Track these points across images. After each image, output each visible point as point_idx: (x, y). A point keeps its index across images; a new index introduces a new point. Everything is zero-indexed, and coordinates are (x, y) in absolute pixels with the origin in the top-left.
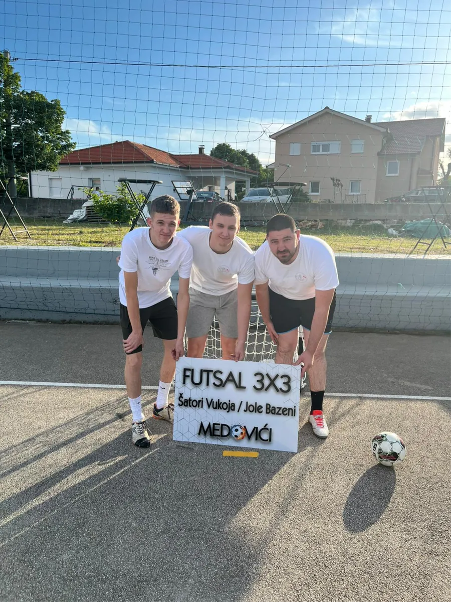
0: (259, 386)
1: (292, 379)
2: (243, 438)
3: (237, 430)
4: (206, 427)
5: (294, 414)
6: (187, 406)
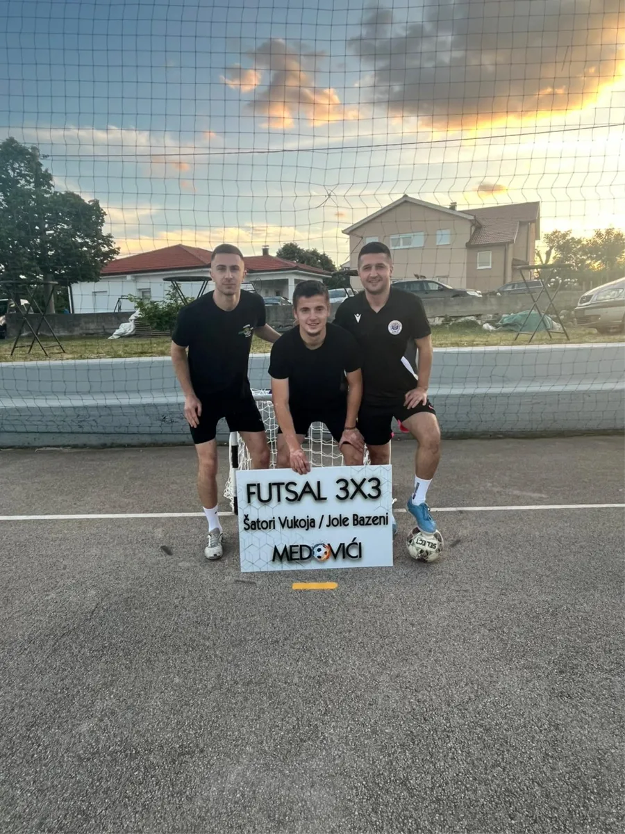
0: (342, 495)
1: (382, 481)
2: (328, 558)
3: (319, 550)
4: (281, 550)
5: (386, 522)
6: (255, 529)
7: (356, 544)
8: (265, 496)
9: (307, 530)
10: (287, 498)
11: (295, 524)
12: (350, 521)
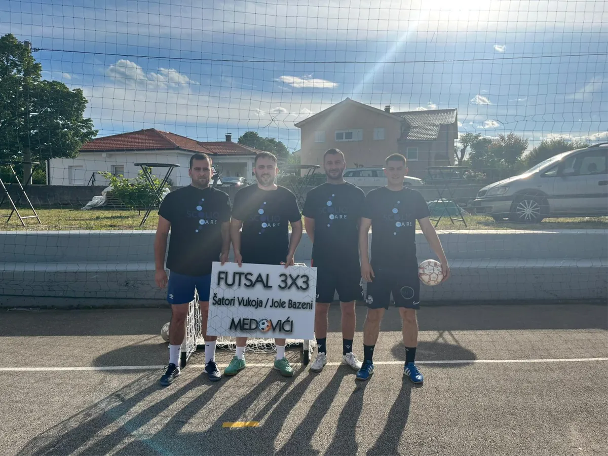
0: (283, 285)
1: (310, 278)
2: (268, 330)
3: (263, 324)
4: (236, 321)
5: (311, 308)
6: (220, 304)
7: (289, 321)
8: (230, 281)
9: (256, 308)
10: (245, 284)
11: (248, 303)
12: (287, 305)
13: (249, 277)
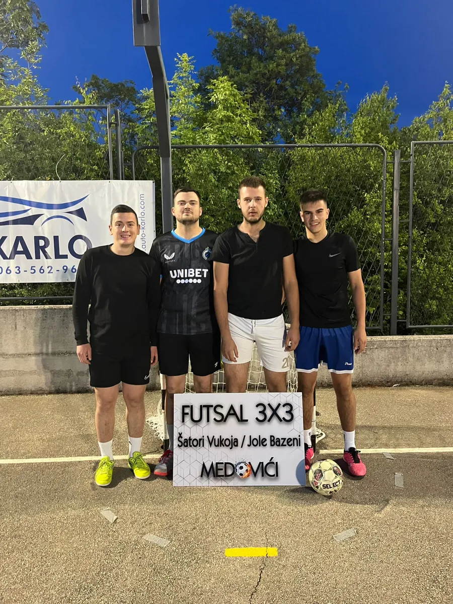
0: (261, 417)
1: (294, 407)
2: (248, 476)
3: (241, 468)
4: (208, 467)
5: (299, 444)
6: (187, 446)
7: (273, 463)
8: (196, 417)
9: (231, 448)
10: (215, 419)
11: (221, 443)
12: (268, 442)
13: (219, 410)
